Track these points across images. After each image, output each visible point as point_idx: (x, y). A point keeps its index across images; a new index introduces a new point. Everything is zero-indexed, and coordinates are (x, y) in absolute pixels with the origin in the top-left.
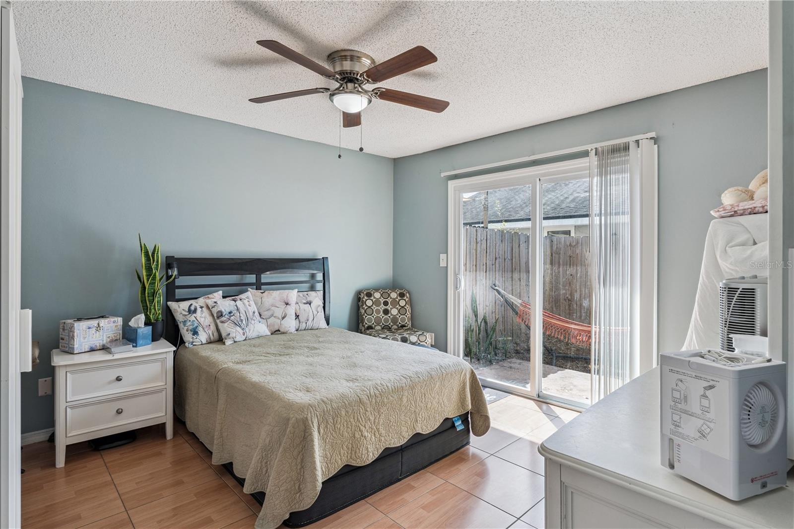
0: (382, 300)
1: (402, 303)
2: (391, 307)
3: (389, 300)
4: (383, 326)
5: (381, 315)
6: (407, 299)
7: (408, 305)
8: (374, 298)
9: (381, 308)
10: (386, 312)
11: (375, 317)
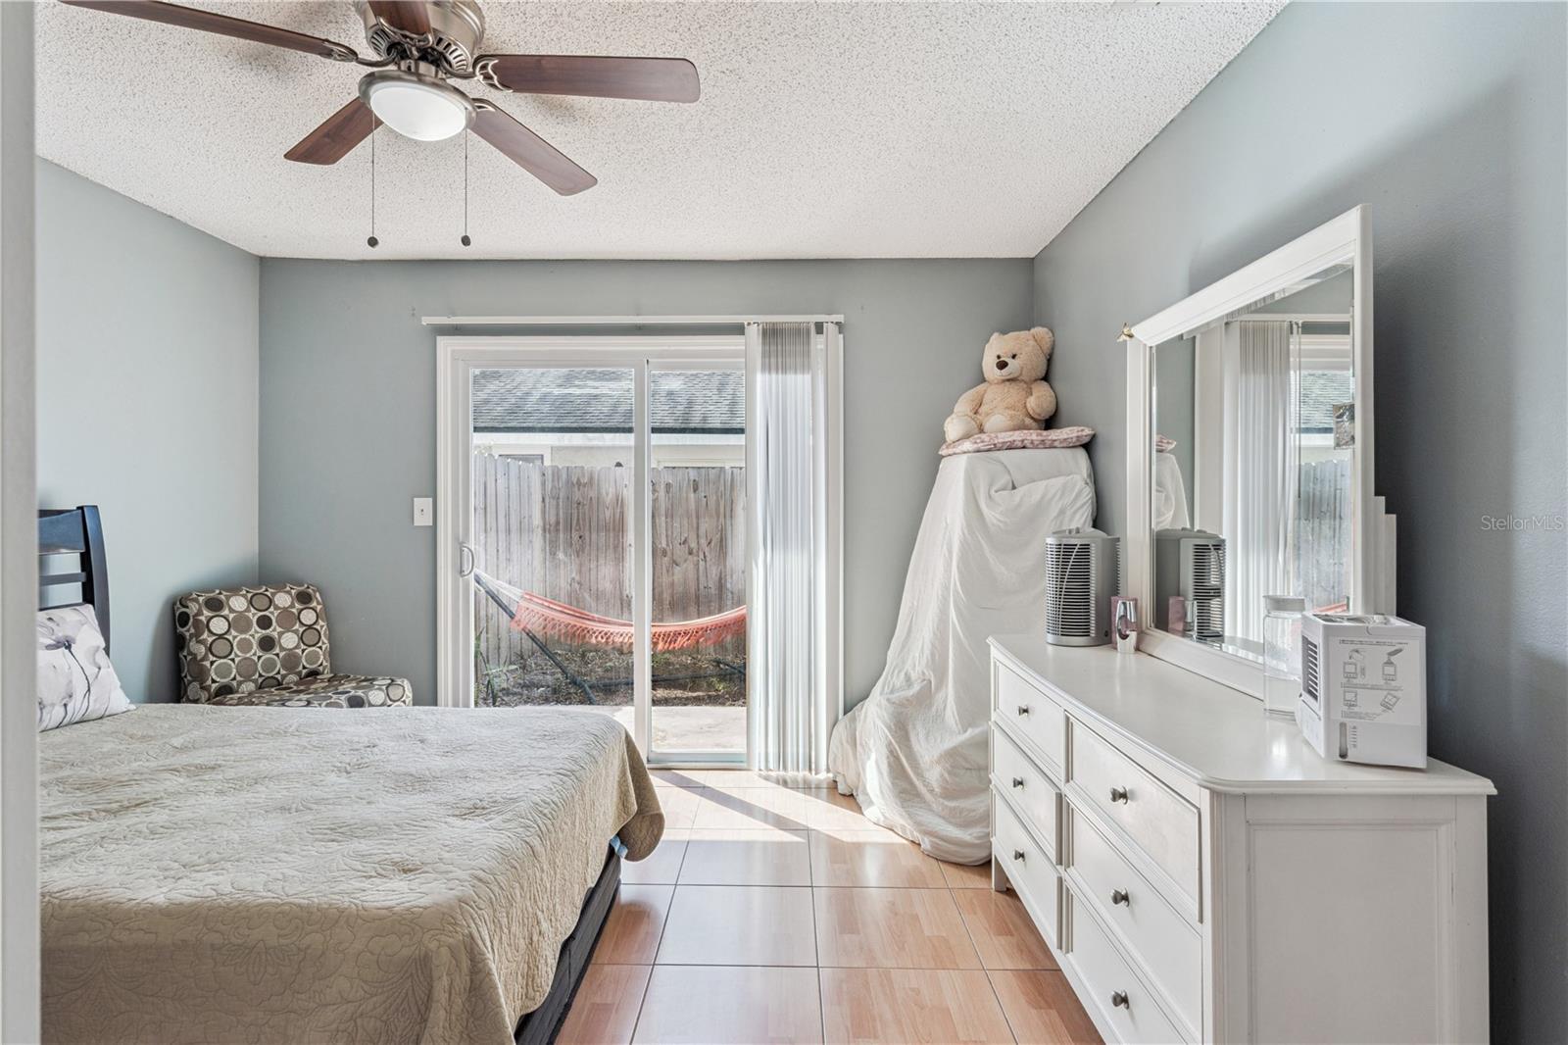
0: (254, 616)
1: (308, 617)
2: (279, 629)
3: (273, 614)
4: (260, 680)
5: (254, 654)
6: (319, 607)
7: (323, 621)
8: (232, 610)
9: (253, 636)
10: (267, 644)
11: (237, 660)
